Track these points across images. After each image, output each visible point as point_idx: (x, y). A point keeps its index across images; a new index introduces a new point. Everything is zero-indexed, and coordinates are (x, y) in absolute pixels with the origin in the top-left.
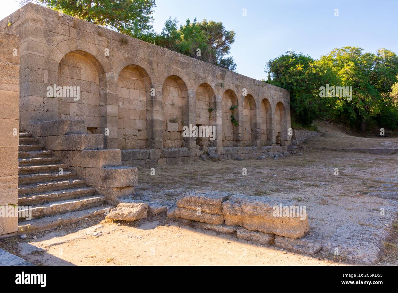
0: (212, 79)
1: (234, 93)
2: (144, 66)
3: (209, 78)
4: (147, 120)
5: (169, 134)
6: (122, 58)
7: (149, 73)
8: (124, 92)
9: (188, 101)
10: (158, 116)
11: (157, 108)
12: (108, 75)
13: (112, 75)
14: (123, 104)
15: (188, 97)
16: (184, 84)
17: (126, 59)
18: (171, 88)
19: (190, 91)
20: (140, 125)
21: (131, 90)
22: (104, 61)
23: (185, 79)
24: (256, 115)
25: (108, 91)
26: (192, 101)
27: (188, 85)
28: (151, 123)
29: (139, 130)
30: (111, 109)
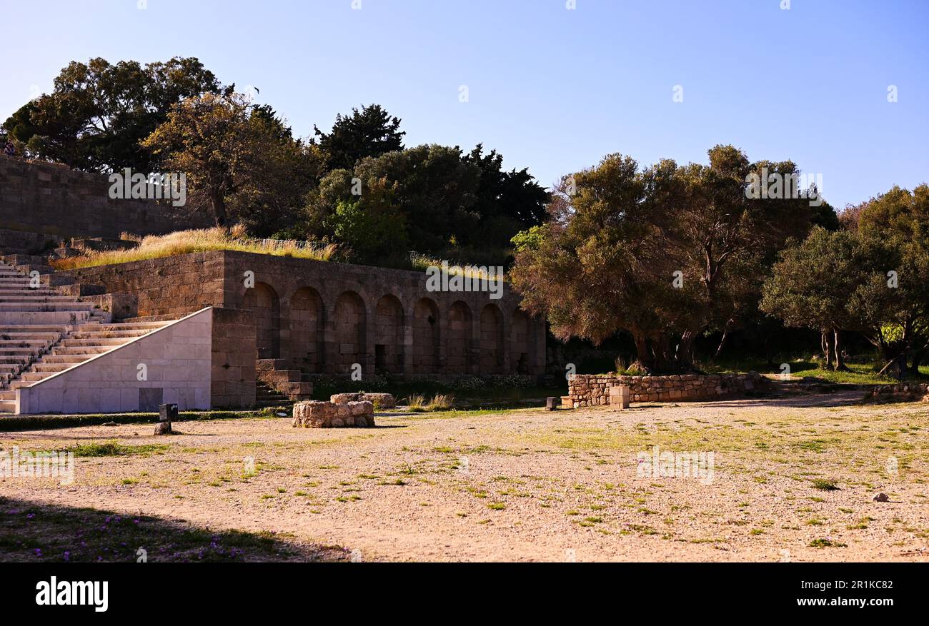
0: (398, 287)
1: (434, 302)
2: (316, 286)
3: (395, 288)
4: (317, 342)
5: (342, 357)
6: (294, 282)
7: (320, 292)
8: (295, 315)
9: (366, 318)
10: (329, 339)
11: (328, 329)
12: (281, 301)
13: (285, 300)
14: (294, 327)
15: (366, 314)
16: (361, 299)
17: (298, 282)
18: (346, 304)
19: (368, 307)
20: (311, 347)
21: (301, 311)
22: (277, 288)
23: (362, 293)
24: (471, 329)
25: (281, 316)
26: (370, 319)
27: (366, 299)
28: (322, 346)
29: (309, 353)
30: (283, 333)
